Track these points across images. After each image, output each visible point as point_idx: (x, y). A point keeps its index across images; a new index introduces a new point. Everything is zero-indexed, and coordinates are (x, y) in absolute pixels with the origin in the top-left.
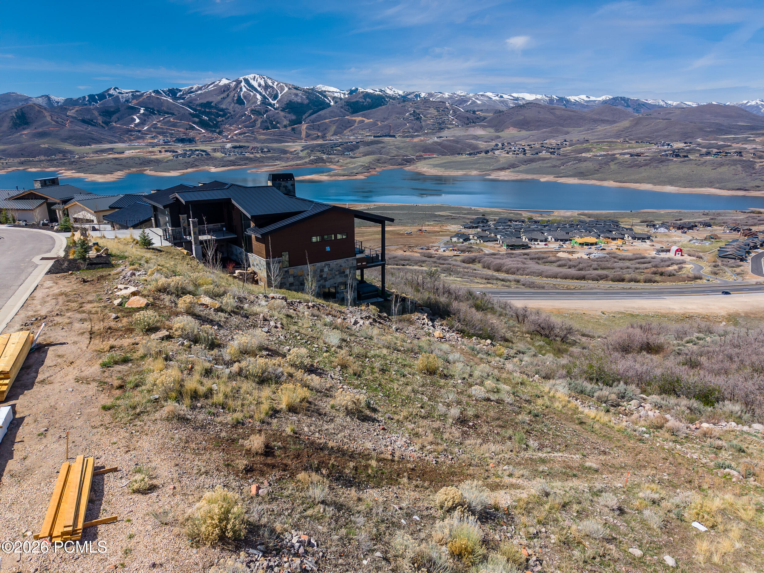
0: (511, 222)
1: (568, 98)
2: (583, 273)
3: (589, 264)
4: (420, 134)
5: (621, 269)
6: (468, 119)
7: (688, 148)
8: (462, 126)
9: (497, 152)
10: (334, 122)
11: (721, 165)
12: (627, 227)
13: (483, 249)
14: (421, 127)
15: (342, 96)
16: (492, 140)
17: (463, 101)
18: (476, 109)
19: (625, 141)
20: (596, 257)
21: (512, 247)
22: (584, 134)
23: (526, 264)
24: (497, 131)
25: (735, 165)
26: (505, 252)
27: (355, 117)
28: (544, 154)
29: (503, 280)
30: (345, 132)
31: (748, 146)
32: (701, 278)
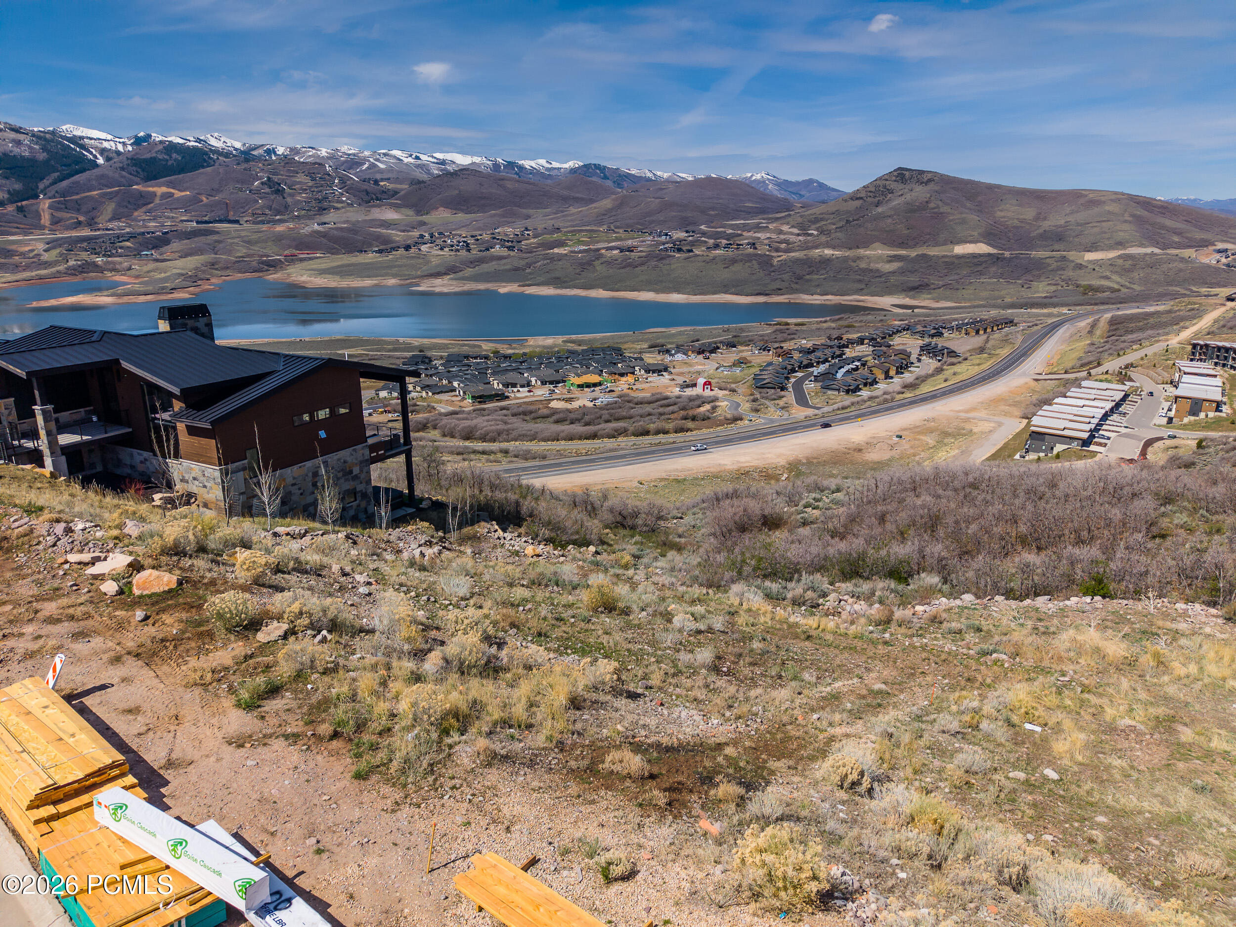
0: (468, 359)
1: (521, 162)
2: (591, 429)
3: (598, 415)
4: (286, 217)
5: (641, 416)
6: (367, 193)
7: (691, 238)
8: (360, 205)
9: (424, 248)
10: (111, 197)
11: (734, 261)
12: (635, 356)
13: (435, 405)
14: (286, 207)
15: (120, 148)
16: (414, 228)
17: (354, 162)
18: (378, 176)
19: (609, 229)
20: (605, 403)
21: (480, 398)
22: (551, 219)
23: (508, 423)
24: (419, 213)
25: (750, 261)
26: (472, 408)
27: (153, 187)
28: (497, 250)
29: (484, 453)
30: (136, 214)
31: (762, 235)
32: (741, 419)
